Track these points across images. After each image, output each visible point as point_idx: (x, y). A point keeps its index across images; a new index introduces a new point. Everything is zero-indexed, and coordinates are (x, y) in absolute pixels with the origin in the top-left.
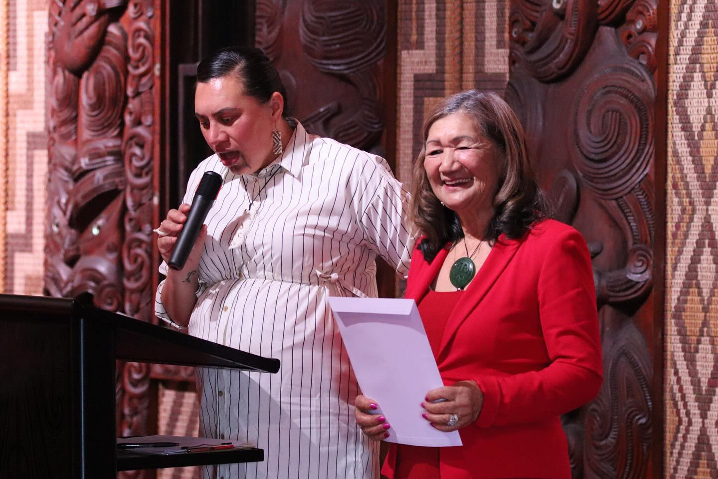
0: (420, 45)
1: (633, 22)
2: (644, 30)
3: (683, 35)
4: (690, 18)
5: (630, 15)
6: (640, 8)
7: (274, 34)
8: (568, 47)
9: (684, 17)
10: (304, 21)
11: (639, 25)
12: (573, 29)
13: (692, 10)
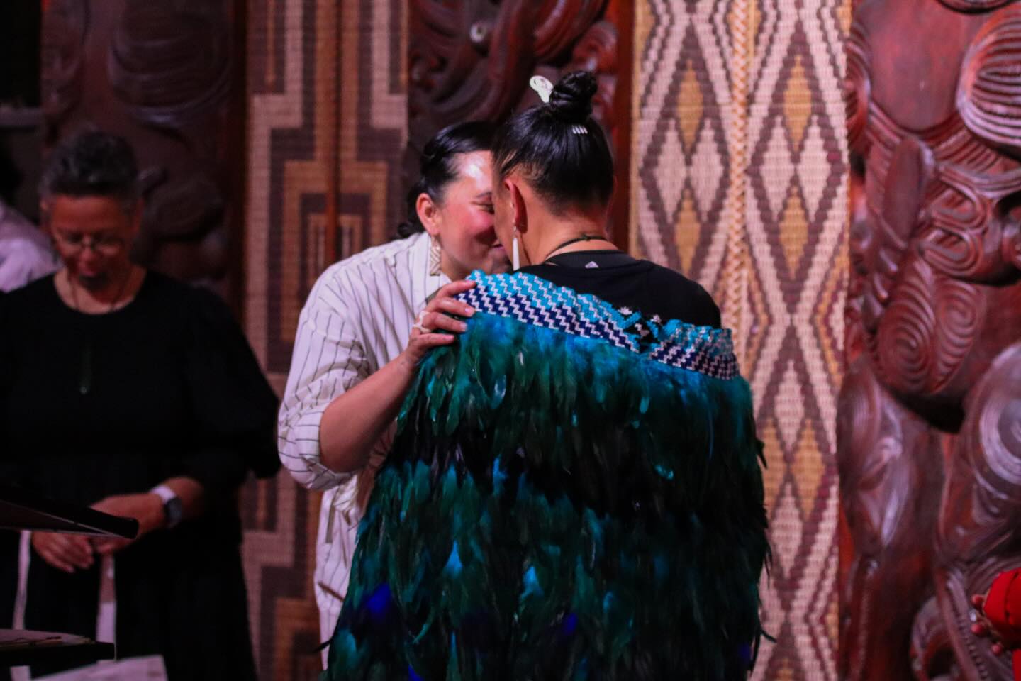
0: (279, 88)
1: (583, 60)
2: (599, 71)
3: (652, 79)
4: (661, 56)
5: (578, 51)
6: (593, 42)
7: (71, 71)
8: (492, 94)
9: (653, 54)
10: (116, 53)
11: (591, 65)
12: (500, 68)
13: (664, 45)
